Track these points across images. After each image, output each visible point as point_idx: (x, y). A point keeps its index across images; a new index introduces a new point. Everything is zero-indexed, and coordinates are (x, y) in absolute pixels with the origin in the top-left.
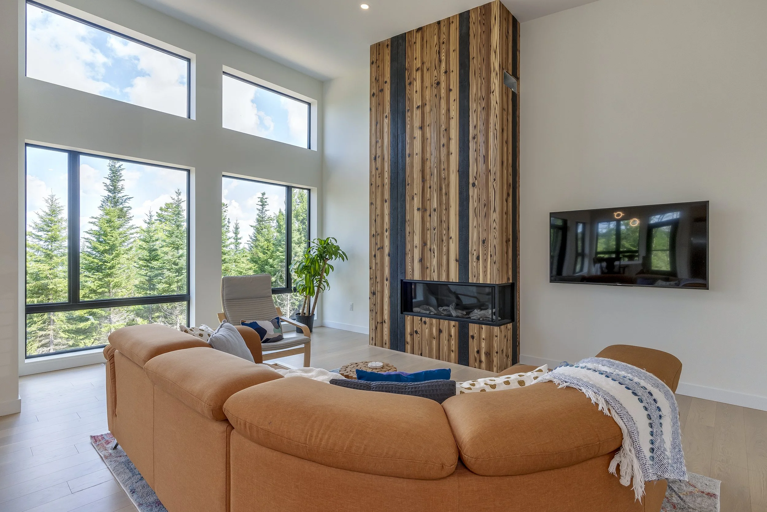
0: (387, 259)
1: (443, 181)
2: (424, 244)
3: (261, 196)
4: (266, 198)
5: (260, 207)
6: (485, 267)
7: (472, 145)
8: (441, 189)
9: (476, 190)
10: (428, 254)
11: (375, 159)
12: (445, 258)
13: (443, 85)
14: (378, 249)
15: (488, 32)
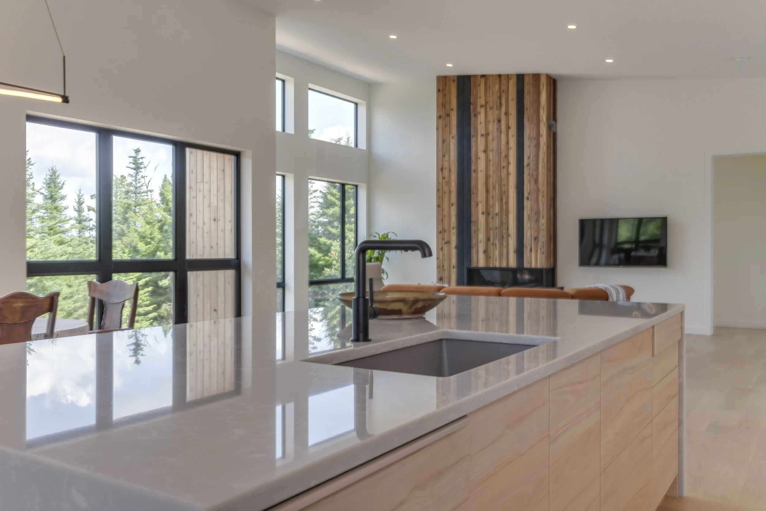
0: (454, 252)
1: (503, 195)
2: (488, 240)
3: (134, 154)
4: (142, 158)
5: (132, 172)
6: (536, 256)
7: (526, 170)
8: (502, 199)
9: (529, 203)
10: (491, 247)
11: (442, 169)
12: (505, 251)
13: (503, 123)
14: (446, 243)
15: (538, 94)
